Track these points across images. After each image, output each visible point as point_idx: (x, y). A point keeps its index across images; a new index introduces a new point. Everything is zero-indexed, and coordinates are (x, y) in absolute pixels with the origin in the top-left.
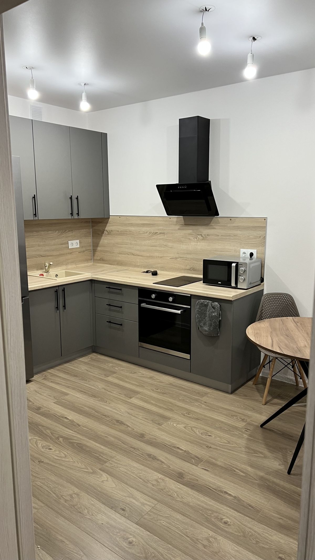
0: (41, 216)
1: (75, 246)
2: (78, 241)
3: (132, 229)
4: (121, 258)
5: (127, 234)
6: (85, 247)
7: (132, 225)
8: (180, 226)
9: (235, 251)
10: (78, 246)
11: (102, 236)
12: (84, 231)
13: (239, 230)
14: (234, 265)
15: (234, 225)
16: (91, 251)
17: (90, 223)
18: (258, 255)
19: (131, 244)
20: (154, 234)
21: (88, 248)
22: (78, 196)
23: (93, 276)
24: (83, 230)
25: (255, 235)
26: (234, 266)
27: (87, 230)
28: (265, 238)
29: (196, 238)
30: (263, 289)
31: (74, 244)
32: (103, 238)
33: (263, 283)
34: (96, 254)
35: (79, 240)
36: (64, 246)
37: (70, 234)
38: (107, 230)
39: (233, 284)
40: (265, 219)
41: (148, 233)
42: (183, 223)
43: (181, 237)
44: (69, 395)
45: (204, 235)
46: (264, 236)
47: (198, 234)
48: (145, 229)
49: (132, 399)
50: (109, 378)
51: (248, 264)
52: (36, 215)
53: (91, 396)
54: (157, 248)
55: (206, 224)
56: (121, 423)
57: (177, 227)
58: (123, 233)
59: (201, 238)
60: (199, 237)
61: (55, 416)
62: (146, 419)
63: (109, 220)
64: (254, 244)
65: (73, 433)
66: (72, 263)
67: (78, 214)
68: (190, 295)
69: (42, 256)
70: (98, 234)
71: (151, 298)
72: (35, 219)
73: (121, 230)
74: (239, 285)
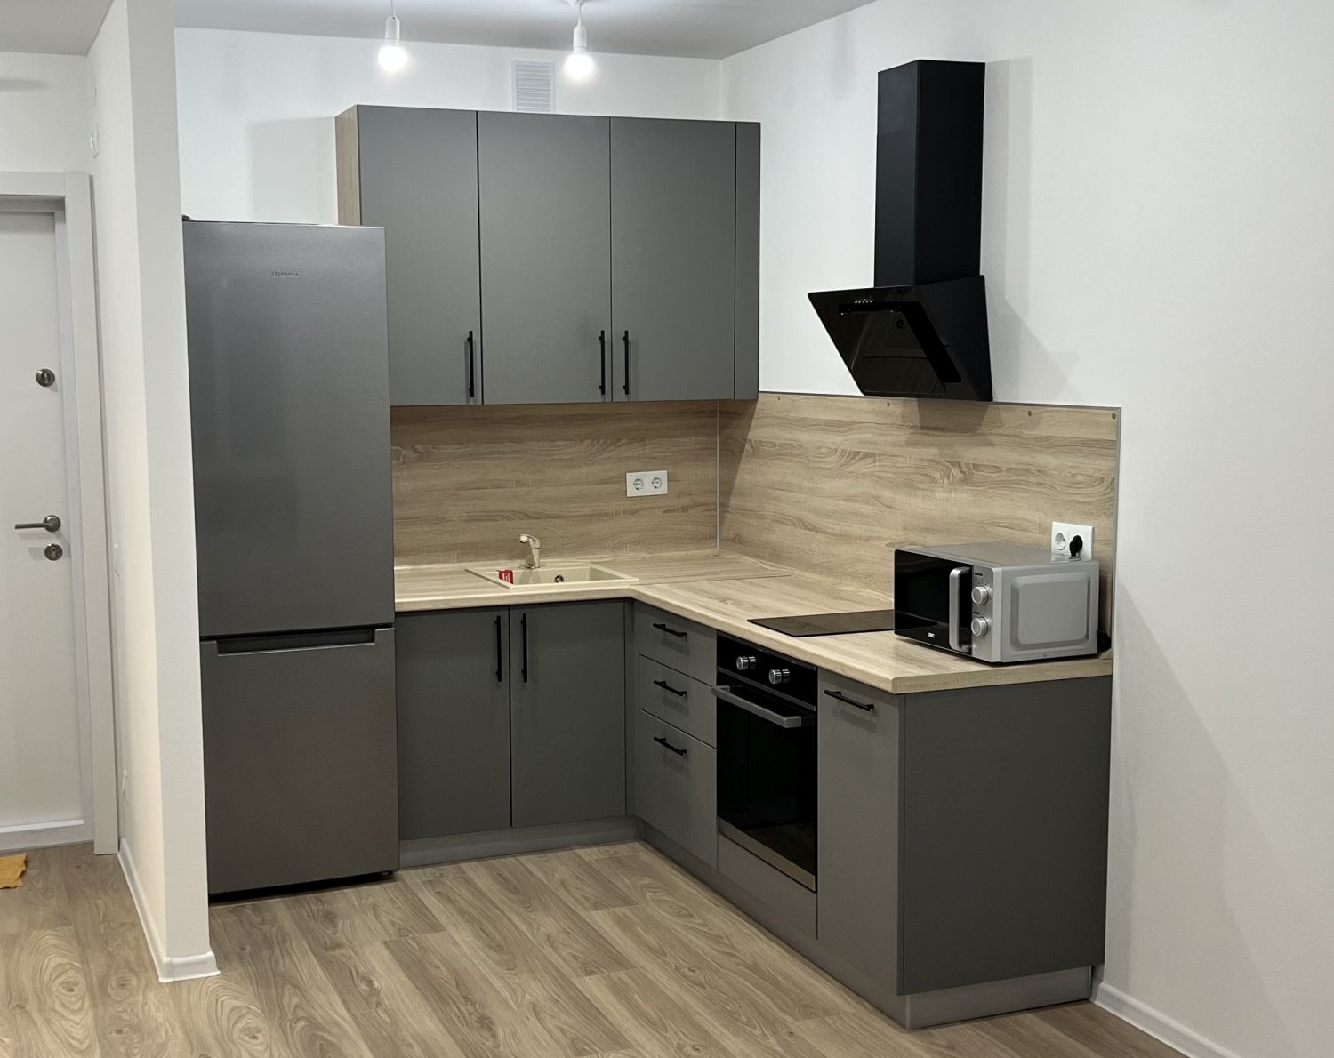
0: (496, 392)
1: (648, 490)
2: (663, 475)
3: (804, 437)
4: (781, 536)
5: (792, 455)
6: (689, 495)
7: (803, 424)
8: (911, 431)
10: (663, 490)
11: (740, 460)
12: (689, 442)
13: (1049, 451)
14: (955, 572)
15: (1036, 433)
16: (716, 510)
17: (716, 416)
18: (1096, 546)
19: (801, 489)
20: (852, 459)
21: (703, 499)
22: (627, 332)
23: (632, 587)
24: (686, 440)
25: (1091, 473)
26: (954, 578)
27: (700, 438)
28: (1113, 484)
29: (948, 478)
30: (1110, 677)
31: (647, 483)
32: (742, 466)
33: (1109, 651)
34: (727, 520)
35: (666, 472)
36: (609, 487)
37: (635, 449)
38: (750, 440)
39: (953, 642)
40: (1115, 414)
41: (838, 453)
42: (917, 423)
43: (912, 470)
44: (441, 933)
45: (966, 464)
46: (1113, 476)
47: (953, 464)
48: (834, 439)
49: (587, 978)
50: (594, 913)
51: (998, 573)
52: (471, 391)
53: (491, 948)
54: (857, 505)
55: (971, 429)
56: (486, 1023)
57: (903, 436)
58: (784, 452)
59: (960, 476)
60: (955, 471)
61: (351, 971)
62: (563, 1031)
63: (758, 405)
64: (1088, 503)
65: (343, 1018)
66: (637, 543)
67: (626, 388)
68: (817, 667)
69: (528, 517)
70: (733, 452)
71: (734, 669)
72: (471, 403)
73: (782, 441)
74: (974, 646)
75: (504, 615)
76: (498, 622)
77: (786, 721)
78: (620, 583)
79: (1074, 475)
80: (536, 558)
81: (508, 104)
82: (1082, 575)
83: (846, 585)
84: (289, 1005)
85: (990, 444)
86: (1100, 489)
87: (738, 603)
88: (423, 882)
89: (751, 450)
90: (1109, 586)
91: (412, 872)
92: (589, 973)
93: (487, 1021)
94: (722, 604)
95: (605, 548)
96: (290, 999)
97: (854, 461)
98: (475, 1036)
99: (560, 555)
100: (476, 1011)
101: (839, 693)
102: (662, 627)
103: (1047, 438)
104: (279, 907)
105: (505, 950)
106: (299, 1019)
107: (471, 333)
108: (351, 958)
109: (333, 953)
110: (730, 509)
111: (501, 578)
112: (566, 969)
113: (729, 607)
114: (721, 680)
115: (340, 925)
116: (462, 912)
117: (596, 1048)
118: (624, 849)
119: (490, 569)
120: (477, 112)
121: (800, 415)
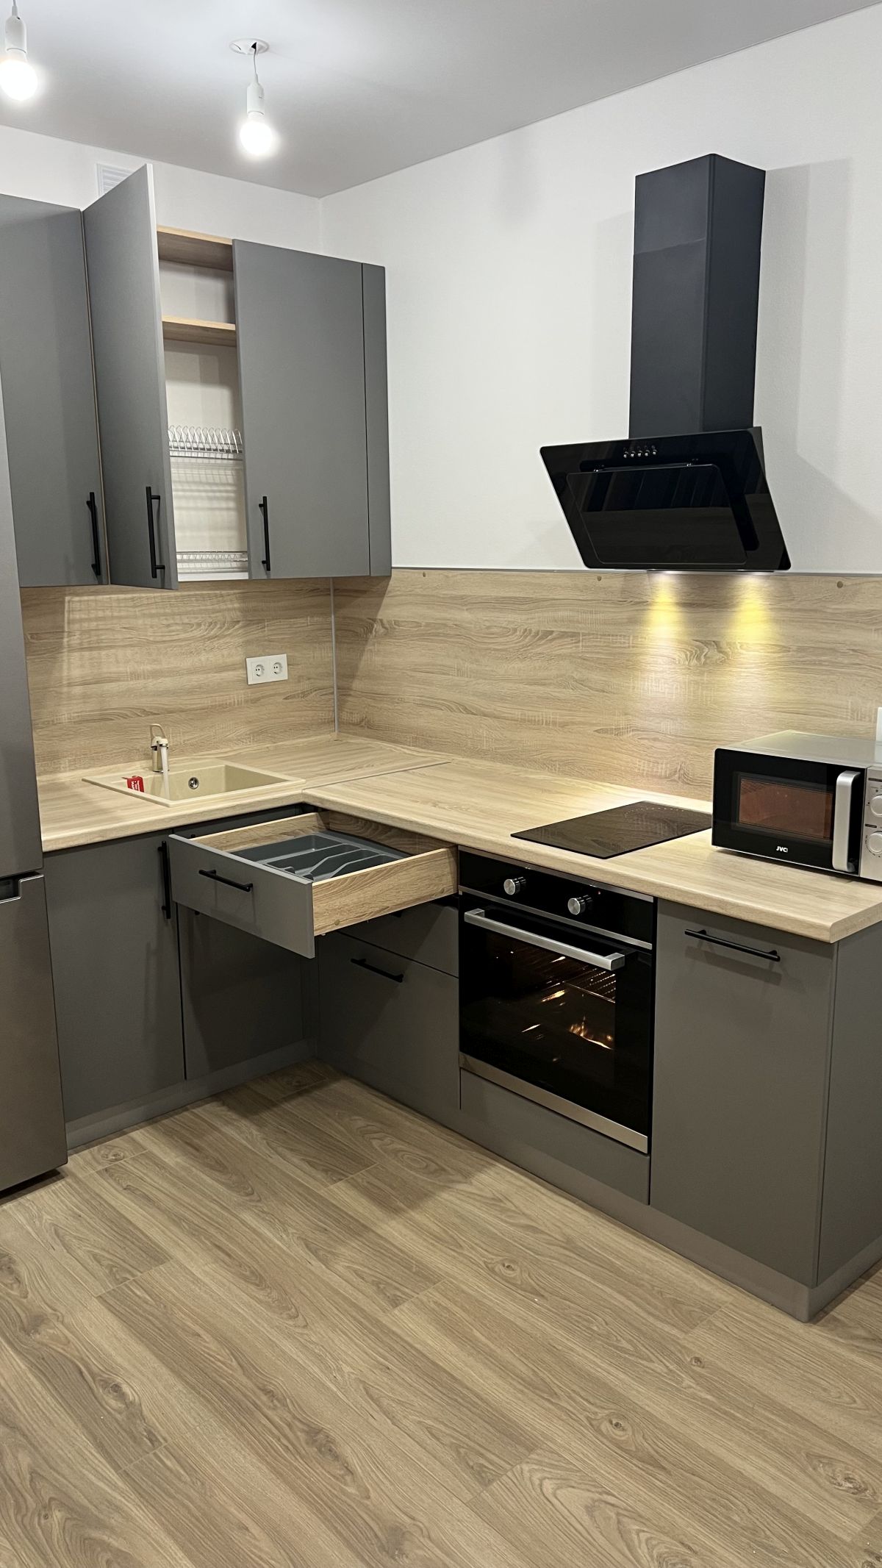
1: (269, 677)
2: (282, 658)
3: (465, 616)
4: (426, 720)
5: (446, 635)
6: (309, 679)
7: (463, 602)
8: (638, 608)
9: (853, 711)
10: (284, 675)
11: (366, 640)
12: (306, 623)
13: (873, 628)
14: (845, 780)
15: (852, 607)
16: (333, 693)
17: (328, 596)
19: (460, 672)
20: (539, 639)
21: (320, 683)
22: (265, 498)
23: (308, 792)
24: (302, 620)
26: (844, 786)
27: (315, 619)
29: (698, 658)
31: (268, 669)
32: (369, 647)
34: (348, 704)
35: (285, 655)
36: (230, 675)
37: (254, 633)
38: (381, 620)
39: (840, 860)
41: (518, 633)
42: (648, 599)
44: (168, 1265)
45: (728, 643)
47: (706, 643)
48: (512, 618)
49: (396, 1312)
50: (334, 1189)
52: (97, 568)
53: (246, 1280)
54: (549, 690)
55: (737, 604)
56: (322, 1444)
57: (624, 613)
58: (434, 633)
59: (717, 656)
60: (710, 651)
62: (434, 1434)
63: (391, 582)
67: (266, 563)
68: (656, 898)
69: (146, 712)
70: (354, 634)
71: (501, 893)
73: (429, 621)
74: (862, 863)
77: (606, 962)
83: (532, 773)
88: (99, 1174)
89: (382, 630)
97: (542, 642)
98: (327, 1483)
99: (182, 752)
101: (703, 932)
106: (49, 1508)
107: (93, 493)
108: (67, 1341)
109: (37, 1338)
110: (351, 693)
111: (134, 791)
112: (364, 1303)
115: (25, 1277)
116: (176, 1221)
119: (114, 777)
121: (461, 593)
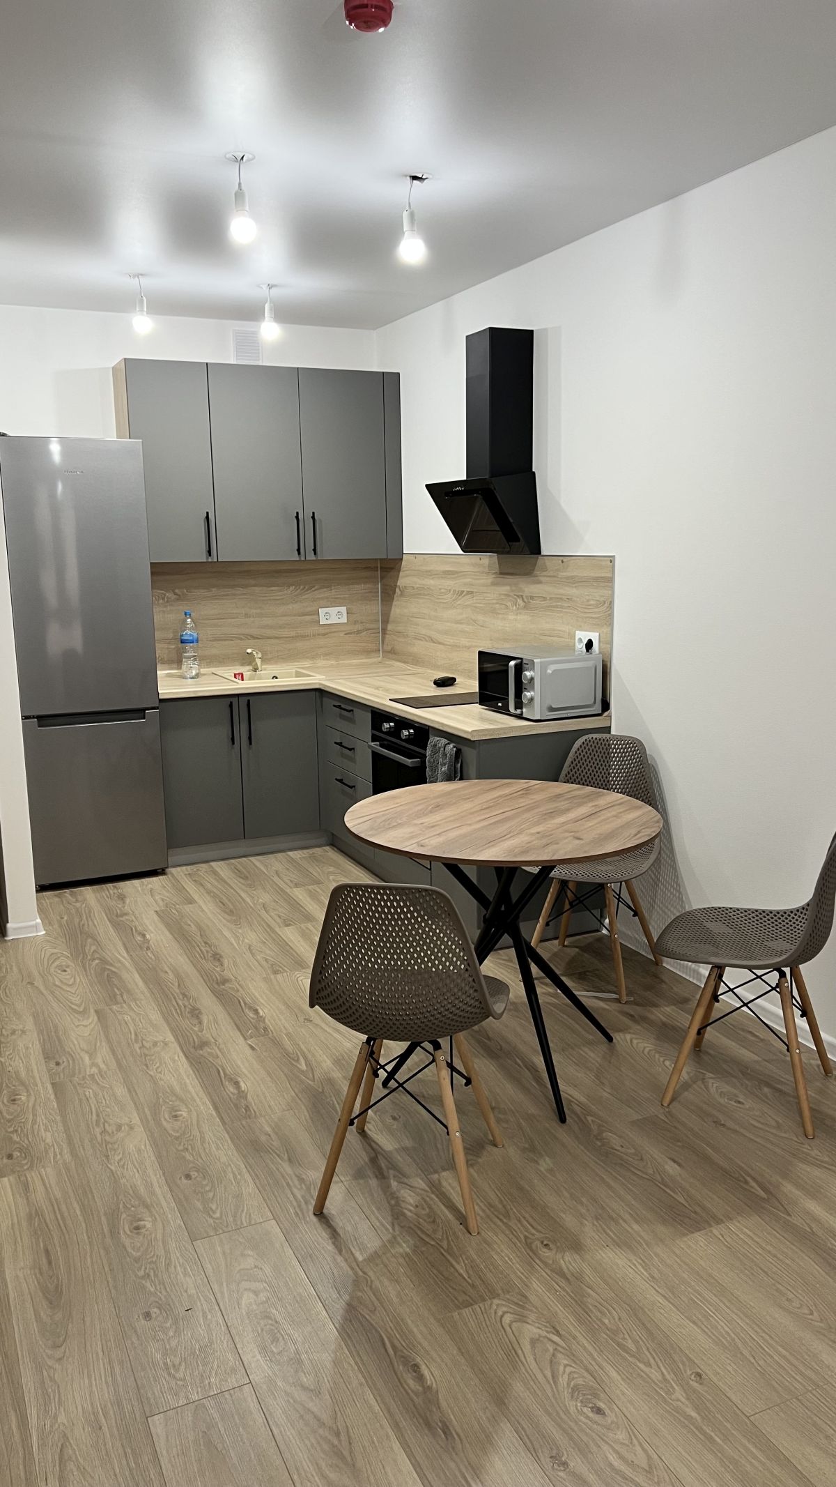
0: (226, 552)
1: (335, 620)
2: (343, 609)
3: (430, 582)
4: (418, 648)
5: (424, 594)
6: (362, 623)
7: (430, 574)
8: (494, 576)
10: (344, 620)
11: (393, 599)
12: (361, 588)
13: (574, 585)
14: (512, 663)
15: (566, 574)
16: (379, 632)
17: (377, 571)
18: (601, 644)
19: (429, 617)
21: (369, 626)
22: (313, 513)
23: (320, 682)
24: (358, 586)
25: (597, 599)
26: (511, 667)
27: (368, 586)
28: (611, 604)
29: (516, 605)
30: (610, 727)
31: (333, 615)
32: (394, 603)
33: (608, 712)
34: (387, 639)
35: (345, 608)
36: (308, 618)
37: (325, 593)
38: (399, 586)
39: (512, 709)
40: (612, 559)
41: (451, 592)
42: (497, 571)
43: (494, 601)
44: (194, 905)
45: (526, 597)
46: (610, 600)
47: (518, 596)
48: (448, 583)
49: (286, 928)
50: (294, 889)
51: (538, 663)
52: (209, 552)
53: (226, 912)
54: (463, 626)
55: (528, 573)
56: (217, 958)
57: (490, 579)
58: (420, 593)
59: (522, 604)
60: (520, 601)
61: (132, 929)
62: (266, 960)
63: (403, 562)
64: (596, 618)
65: (124, 958)
66: (327, 655)
67: (315, 550)
68: (429, 726)
69: (254, 638)
70: (388, 595)
71: (381, 731)
72: (210, 560)
73: (418, 586)
74: (524, 710)
75: (235, 700)
76: (231, 705)
77: (408, 762)
78: (311, 680)
79: (588, 601)
80: (259, 664)
81: (230, 358)
82: (590, 664)
84: (89, 950)
85: (540, 582)
86: (604, 608)
87: (387, 690)
88: (185, 875)
89: (399, 593)
90: (608, 671)
91: (179, 869)
92: (288, 925)
93: (218, 956)
94: (376, 691)
95: (307, 658)
96: (90, 947)
97: (460, 597)
98: (208, 965)
99: (276, 663)
100: (212, 950)
102: (339, 707)
103: (572, 577)
104: (88, 892)
105: (233, 912)
106: (94, 959)
107: (207, 513)
108: (133, 921)
109: (121, 919)
110: (388, 632)
111: (235, 677)
112: (273, 924)
113: (380, 693)
114: (374, 739)
115: (128, 901)
116: (209, 892)
117: (286, 969)
118: (318, 851)
119: (228, 672)
120: (207, 364)
121: (428, 568)
